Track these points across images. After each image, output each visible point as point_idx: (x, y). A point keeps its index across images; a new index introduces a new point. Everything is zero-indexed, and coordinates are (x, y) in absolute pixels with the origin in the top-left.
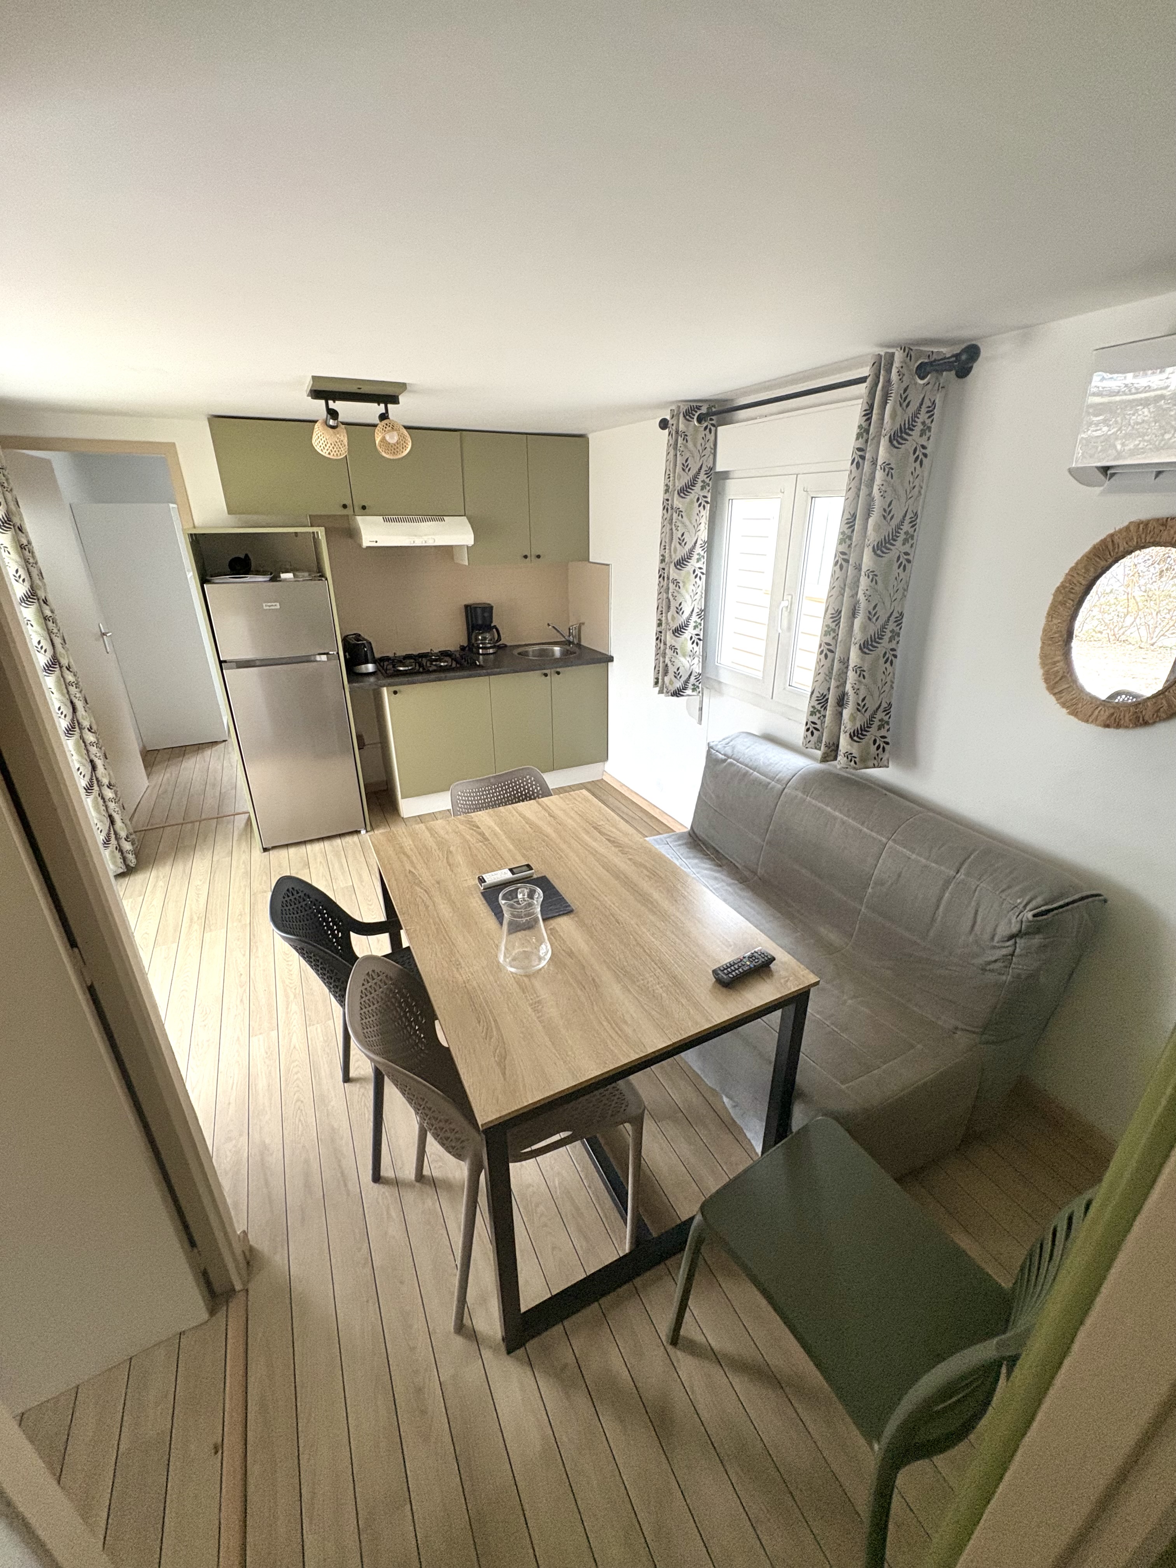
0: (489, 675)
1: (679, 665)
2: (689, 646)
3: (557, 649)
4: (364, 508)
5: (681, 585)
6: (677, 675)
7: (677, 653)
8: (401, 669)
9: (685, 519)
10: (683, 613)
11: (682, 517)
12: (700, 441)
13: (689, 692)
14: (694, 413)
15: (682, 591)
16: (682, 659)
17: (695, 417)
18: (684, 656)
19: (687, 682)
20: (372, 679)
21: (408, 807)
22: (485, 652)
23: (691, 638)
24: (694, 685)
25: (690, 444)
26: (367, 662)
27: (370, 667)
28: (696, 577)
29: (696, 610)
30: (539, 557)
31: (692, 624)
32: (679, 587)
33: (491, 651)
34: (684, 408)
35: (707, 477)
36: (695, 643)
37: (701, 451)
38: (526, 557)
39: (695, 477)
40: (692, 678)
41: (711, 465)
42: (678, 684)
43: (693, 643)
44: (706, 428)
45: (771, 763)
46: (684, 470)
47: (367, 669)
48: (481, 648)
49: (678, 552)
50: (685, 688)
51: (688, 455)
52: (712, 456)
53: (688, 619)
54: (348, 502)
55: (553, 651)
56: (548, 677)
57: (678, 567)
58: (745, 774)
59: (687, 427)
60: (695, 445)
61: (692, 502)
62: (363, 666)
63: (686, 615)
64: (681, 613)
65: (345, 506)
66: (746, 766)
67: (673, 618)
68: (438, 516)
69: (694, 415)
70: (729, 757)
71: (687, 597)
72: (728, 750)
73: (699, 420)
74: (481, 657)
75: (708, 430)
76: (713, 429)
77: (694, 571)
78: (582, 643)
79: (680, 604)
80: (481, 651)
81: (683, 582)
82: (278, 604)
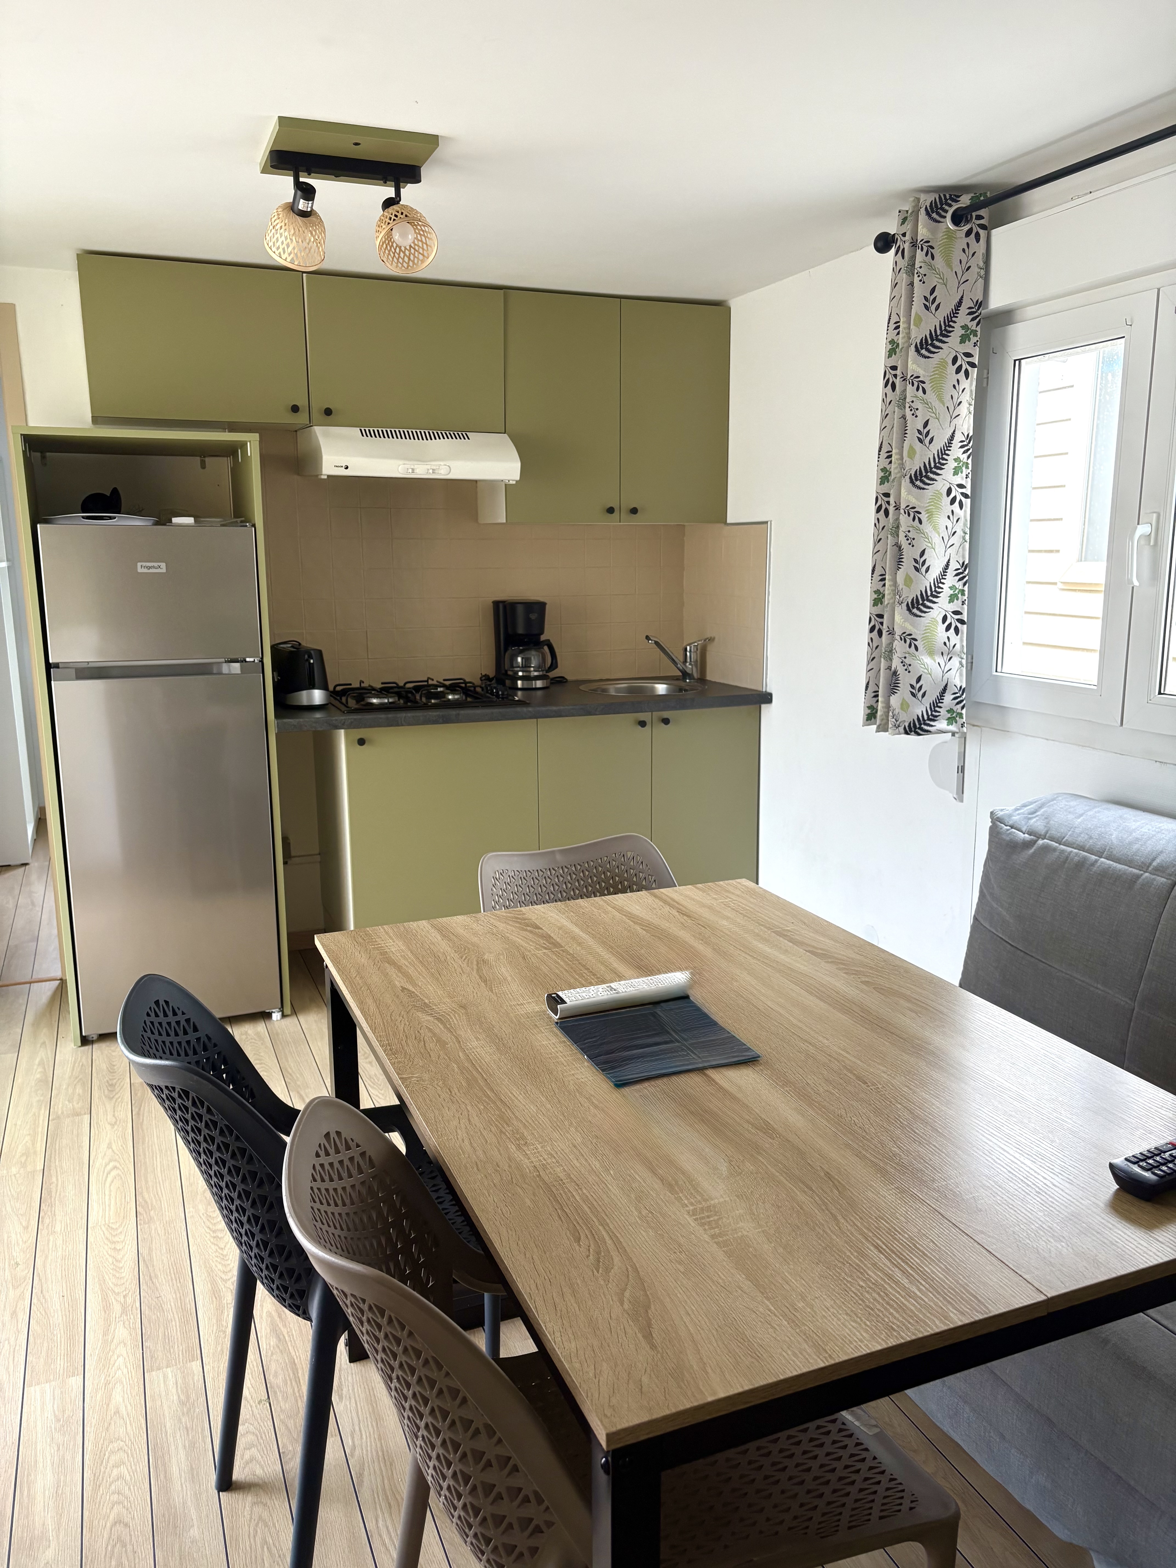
0: (536, 716)
1: (921, 670)
2: (940, 634)
3: (661, 687)
4: (328, 412)
5: (923, 516)
6: (916, 691)
7: (916, 648)
8: (375, 701)
9: (931, 396)
10: (927, 570)
11: (924, 392)
12: (958, 255)
13: (941, 724)
14: (947, 208)
15: (927, 527)
16: (927, 660)
17: (949, 215)
18: (931, 653)
19: (936, 705)
20: (322, 716)
23: (945, 619)
24: (950, 711)
25: (939, 262)
26: (312, 686)
28: (953, 501)
29: (954, 565)
30: (634, 511)
31: (946, 592)
32: (920, 522)
33: (539, 684)
34: (927, 200)
35: (973, 320)
36: (952, 630)
37: (959, 274)
38: (611, 510)
39: (949, 321)
40: (948, 698)
41: (979, 297)
42: (920, 709)
43: (948, 628)
44: (968, 233)
45: (1137, 839)
46: (927, 308)
47: (310, 697)
48: (521, 678)
49: (917, 456)
50: (934, 718)
51: (933, 281)
52: (981, 282)
53: (939, 582)
54: (302, 402)
55: (653, 689)
56: (648, 727)
57: (918, 483)
58: (1081, 864)
59: (933, 232)
60: (949, 265)
61: (942, 364)
62: (305, 693)
63: (934, 574)
64: (924, 569)
65: (295, 409)
66: (1082, 848)
67: (908, 581)
68: (459, 431)
69: (946, 211)
70: (1039, 836)
71: (936, 540)
72: (1037, 824)
73: (957, 219)
74: (521, 691)
75: (973, 235)
76: (982, 233)
77: (949, 492)
78: (708, 678)
79: (923, 553)
80: (520, 684)
81: (928, 511)
82: (163, 565)
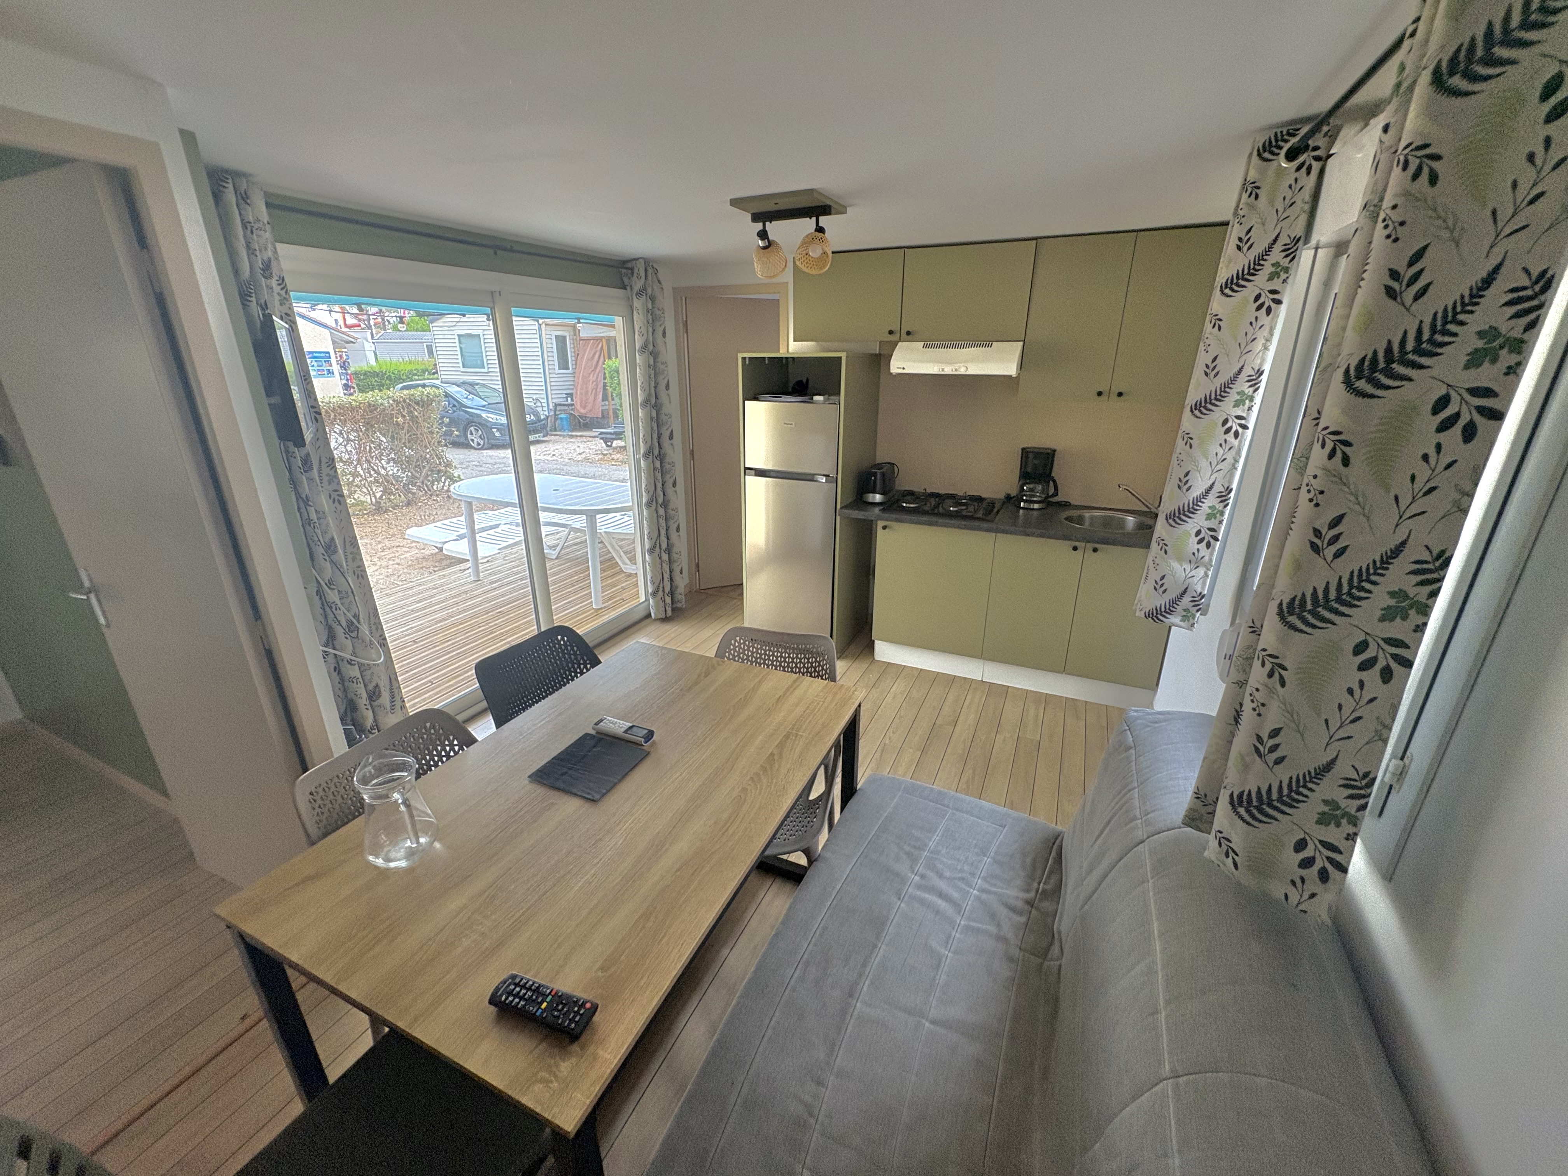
0: (996, 531)
1: (1167, 571)
2: (1192, 543)
3: (1131, 520)
4: (908, 333)
5: (1196, 442)
6: (1159, 586)
7: (1168, 553)
9: (1226, 333)
10: (1188, 490)
11: (1220, 329)
12: (1283, 192)
13: (1175, 619)
14: (1282, 144)
15: (1196, 452)
16: (1175, 565)
17: (1283, 152)
18: (1180, 560)
19: (1174, 602)
20: (877, 510)
21: (885, 651)
22: (1027, 506)
23: (1198, 533)
24: (1186, 610)
25: (1262, 202)
26: (874, 492)
27: (878, 498)
28: (1228, 431)
29: (1218, 488)
30: (1120, 394)
31: (1204, 510)
32: (1191, 447)
35: (1286, 256)
36: (1204, 543)
37: (1281, 210)
38: (1100, 394)
39: (1260, 260)
40: (1186, 599)
41: (1298, 230)
42: (1160, 601)
43: (1200, 541)
44: (1298, 169)
46: (1239, 248)
49: (1200, 388)
50: (1170, 612)
51: (1254, 221)
52: (1305, 217)
53: (1199, 500)
54: (895, 327)
55: (1122, 522)
56: (1079, 552)
57: (1197, 412)
58: (1130, 785)
59: (1263, 171)
60: (1271, 202)
61: (1244, 302)
62: (871, 495)
63: (1196, 492)
64: (1185, 488)
65: (891, 332)
67: (1171, 495)
68: (986, 342)
69: (1280, 148)
70: (1135, 747)
71: (1204, 464)
72: (1142, 735)
73: (1291, 156)
74: (1021, 511)
75: (1304, 169)
76: (1316, 165)
77: (1225, 422)
79: (1187, 474)
80: (1022, 504)
81: (1201, 438)
82: (794, 423)
